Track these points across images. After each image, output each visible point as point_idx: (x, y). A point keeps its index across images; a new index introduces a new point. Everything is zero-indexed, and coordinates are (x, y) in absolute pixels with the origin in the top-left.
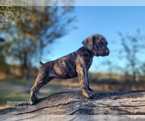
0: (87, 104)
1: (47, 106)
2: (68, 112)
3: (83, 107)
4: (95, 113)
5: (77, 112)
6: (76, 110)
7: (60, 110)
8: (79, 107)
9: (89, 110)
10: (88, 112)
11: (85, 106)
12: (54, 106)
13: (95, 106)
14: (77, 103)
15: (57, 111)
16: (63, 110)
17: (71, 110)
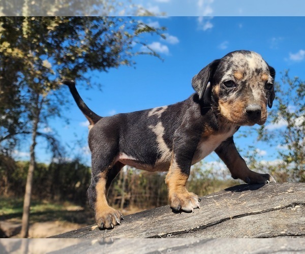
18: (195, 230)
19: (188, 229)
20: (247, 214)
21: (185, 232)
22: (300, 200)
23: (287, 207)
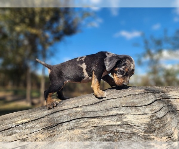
0: (161, 95)
1: (112, 98)
2: (144, 102)
3: (158, 97)
4: (173, 104)
5: (156, 103)
6: (153, 100)
7: (132, 101)
8: (155, 97)
9: (166, 101)
10: (166, 103)
11: (161, 97)
12: (122, 97)
13: (171, 98)
14: (150, 93)
15: (129, 101)
16: (137, 101)
17: (147, 100)
18: (92, 104)
19: (89, 104)
20: (112, 99)
21: (89, 105)
22: (133, 94)
23: (127, 96)
